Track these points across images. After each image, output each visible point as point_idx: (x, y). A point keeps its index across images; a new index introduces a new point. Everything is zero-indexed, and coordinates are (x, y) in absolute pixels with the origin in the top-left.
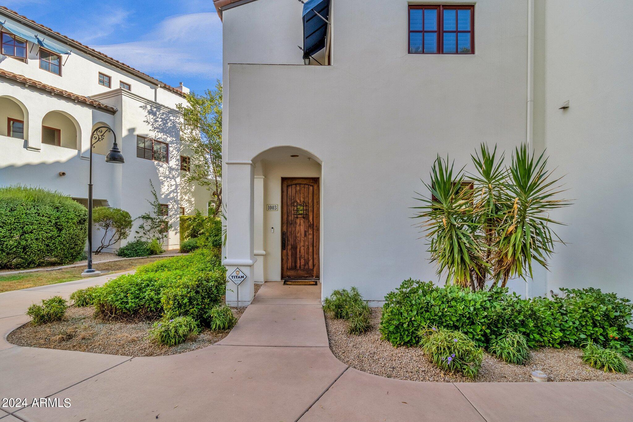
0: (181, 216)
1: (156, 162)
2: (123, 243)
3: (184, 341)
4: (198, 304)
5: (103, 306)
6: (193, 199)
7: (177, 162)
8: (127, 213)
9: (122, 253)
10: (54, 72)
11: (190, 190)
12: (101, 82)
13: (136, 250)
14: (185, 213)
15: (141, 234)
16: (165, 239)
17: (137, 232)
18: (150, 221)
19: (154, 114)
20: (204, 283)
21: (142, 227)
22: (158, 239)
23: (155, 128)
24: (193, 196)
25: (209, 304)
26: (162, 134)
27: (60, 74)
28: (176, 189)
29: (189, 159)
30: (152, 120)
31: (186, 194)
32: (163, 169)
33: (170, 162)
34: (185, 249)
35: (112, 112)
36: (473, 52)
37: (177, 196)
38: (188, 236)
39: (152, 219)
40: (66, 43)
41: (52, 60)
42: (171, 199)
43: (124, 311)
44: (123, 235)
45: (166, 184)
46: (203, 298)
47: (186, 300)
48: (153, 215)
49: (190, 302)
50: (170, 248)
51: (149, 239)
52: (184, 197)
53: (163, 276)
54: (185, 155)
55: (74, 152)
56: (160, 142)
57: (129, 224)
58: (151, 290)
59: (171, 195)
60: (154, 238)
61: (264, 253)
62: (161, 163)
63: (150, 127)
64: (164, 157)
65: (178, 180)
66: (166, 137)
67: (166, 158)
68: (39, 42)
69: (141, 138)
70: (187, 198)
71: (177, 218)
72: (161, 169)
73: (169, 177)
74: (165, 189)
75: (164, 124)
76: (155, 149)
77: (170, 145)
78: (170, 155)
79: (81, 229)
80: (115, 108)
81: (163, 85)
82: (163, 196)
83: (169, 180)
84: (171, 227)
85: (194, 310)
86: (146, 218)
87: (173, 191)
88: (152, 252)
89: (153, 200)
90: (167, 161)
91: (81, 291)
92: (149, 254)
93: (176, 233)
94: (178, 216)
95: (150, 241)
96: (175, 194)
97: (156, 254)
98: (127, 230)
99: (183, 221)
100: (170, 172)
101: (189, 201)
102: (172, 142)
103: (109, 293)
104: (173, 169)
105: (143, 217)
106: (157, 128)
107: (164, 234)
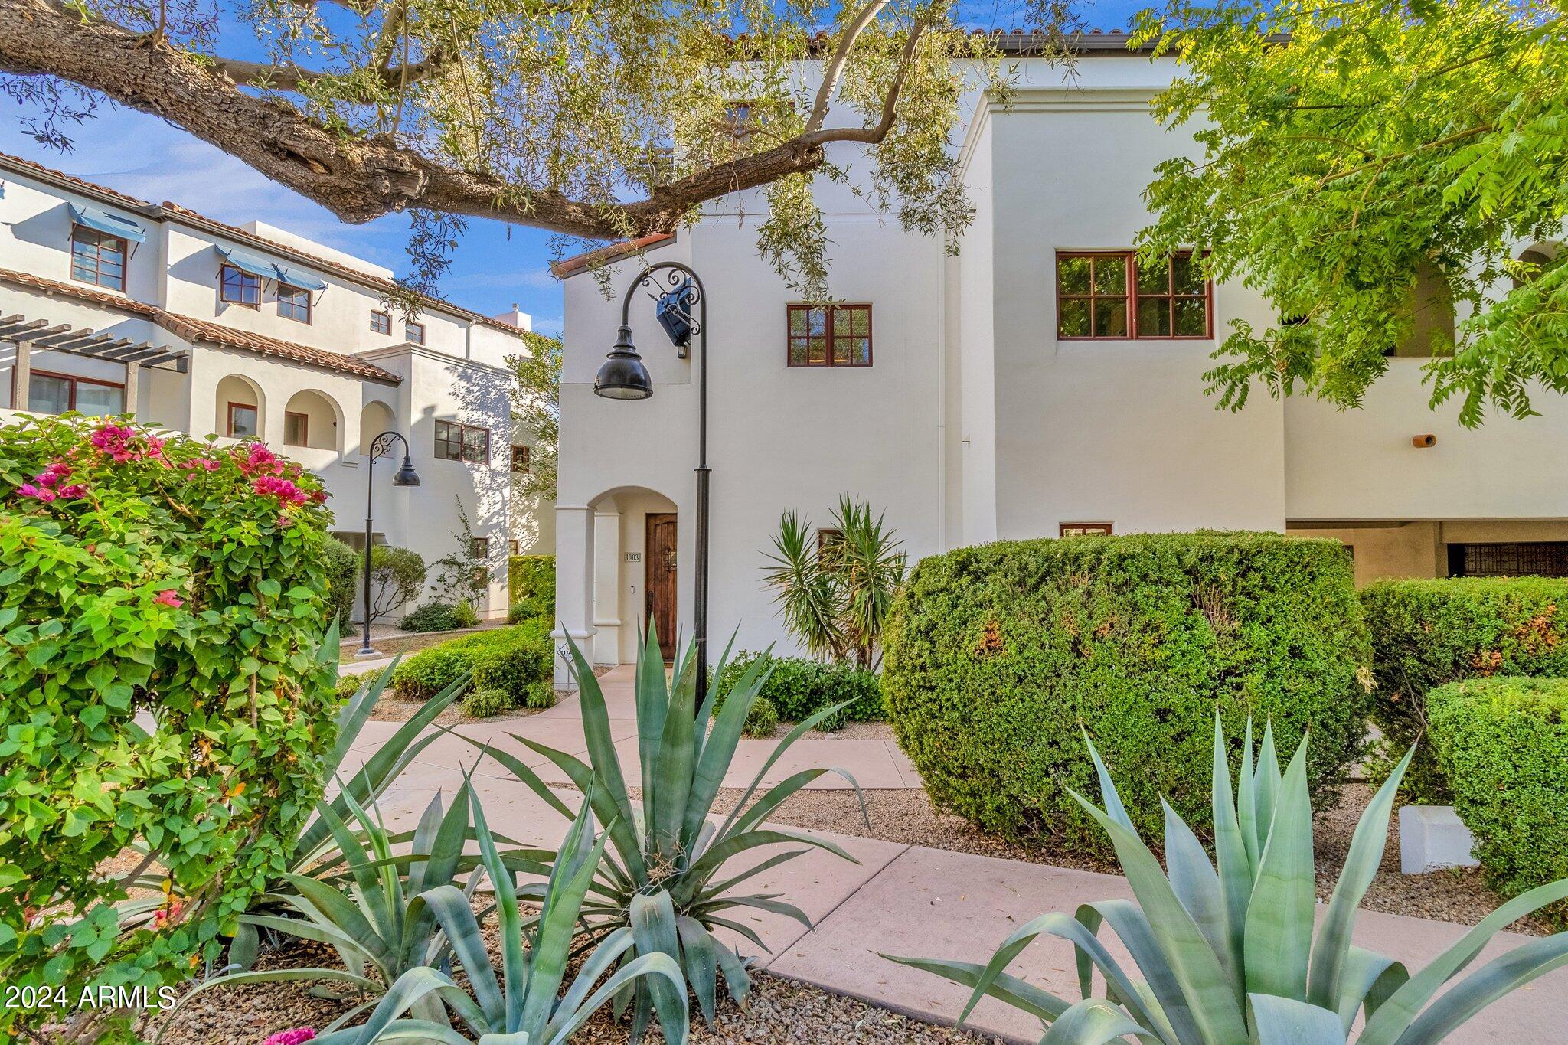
0: (513, 555)
1: (468, 464)
2: (410, 608)
3: (496, 714)
4: (513, 679)
5: (406, 683)
6: (535, 524)
7: (506, 462)
8: (418, 557)
9: (408, 626)
10: (300, 320)
11: (529, 507)
12: (375, 326)
13: (432, 620)
14: (520, 550)
15: (440, 592)
16: (481, 599)
17: (434, 588)
18: (455, 568)
19: (469, 379)
20: (521, 655)
21: (441, 579)
22: (469, 600)
23: (468, 404)
24: (536, 518)
25: (525, 680)
26: (479, 413)
27: (309, 322)
28: (503, 509)
29: (528, 450)
30: (463, 391)
31: (522, 513)
32: (480, 474)
33: (492, 462)
34: (515, 618)
35: (395, 382)
36: (871, 364)
37: (504, 521)
38: (524, 594)
39: (459, 565)
40: (320, 269)
41: (298, 299)
42: (495, 526)
43: (431, 689)
44: (410, 593)
45: (485, 500)
46: (519, 672)
47: (499, 673)
48: (461, 559)
49: (505, 677)
50: (492, 616)
51: (455, 599)
52: (519, 520)
53: (475, 651)
54: (520, 444)
55: (333, 455)
56: (475, 428)
57: (420, 575)
58: (462, 666)
59: (495, 520)
60: (462, 599)
61: (618, 622)
62: (476, 465)
63: (459, 403)
64: (482, 453)
65: (506, 492)
66: (485, 417)
67: (485, 455)
68: (280, 275)
69: (443, 423)
70: (523, 521)
71: (505, 561)
72: (477, 475)
73: (491, 488)
74: (483, 511)
75: (483, 395)
76: (466, 439)
77: (493, 431)
78: (492, 450)
79: (347, 585)
80: (398, 376)
81: (481, 321)
82: (480, 523)
83: (490, 493)
84: (492, 577)
85: (510, 684)
86: (450, 563)
87: (497, 513)
88: (459, 623)
89: (460, 530)
90: (487, 461)
91: (372, 672)
92: (454, 627)
93: (503, 588)
94: (507, 557)
95: (455, 603)
96: (502, 519)
97: (465, 627)
98: (417, 585)
99: (514, 566)
100: (492, 480)
101: (528, 528)
102: (496, 426)
103: (413, 668)
104: (499, 474)
105: (444, 562)
106: (471, 403)
107: (481, 591)
